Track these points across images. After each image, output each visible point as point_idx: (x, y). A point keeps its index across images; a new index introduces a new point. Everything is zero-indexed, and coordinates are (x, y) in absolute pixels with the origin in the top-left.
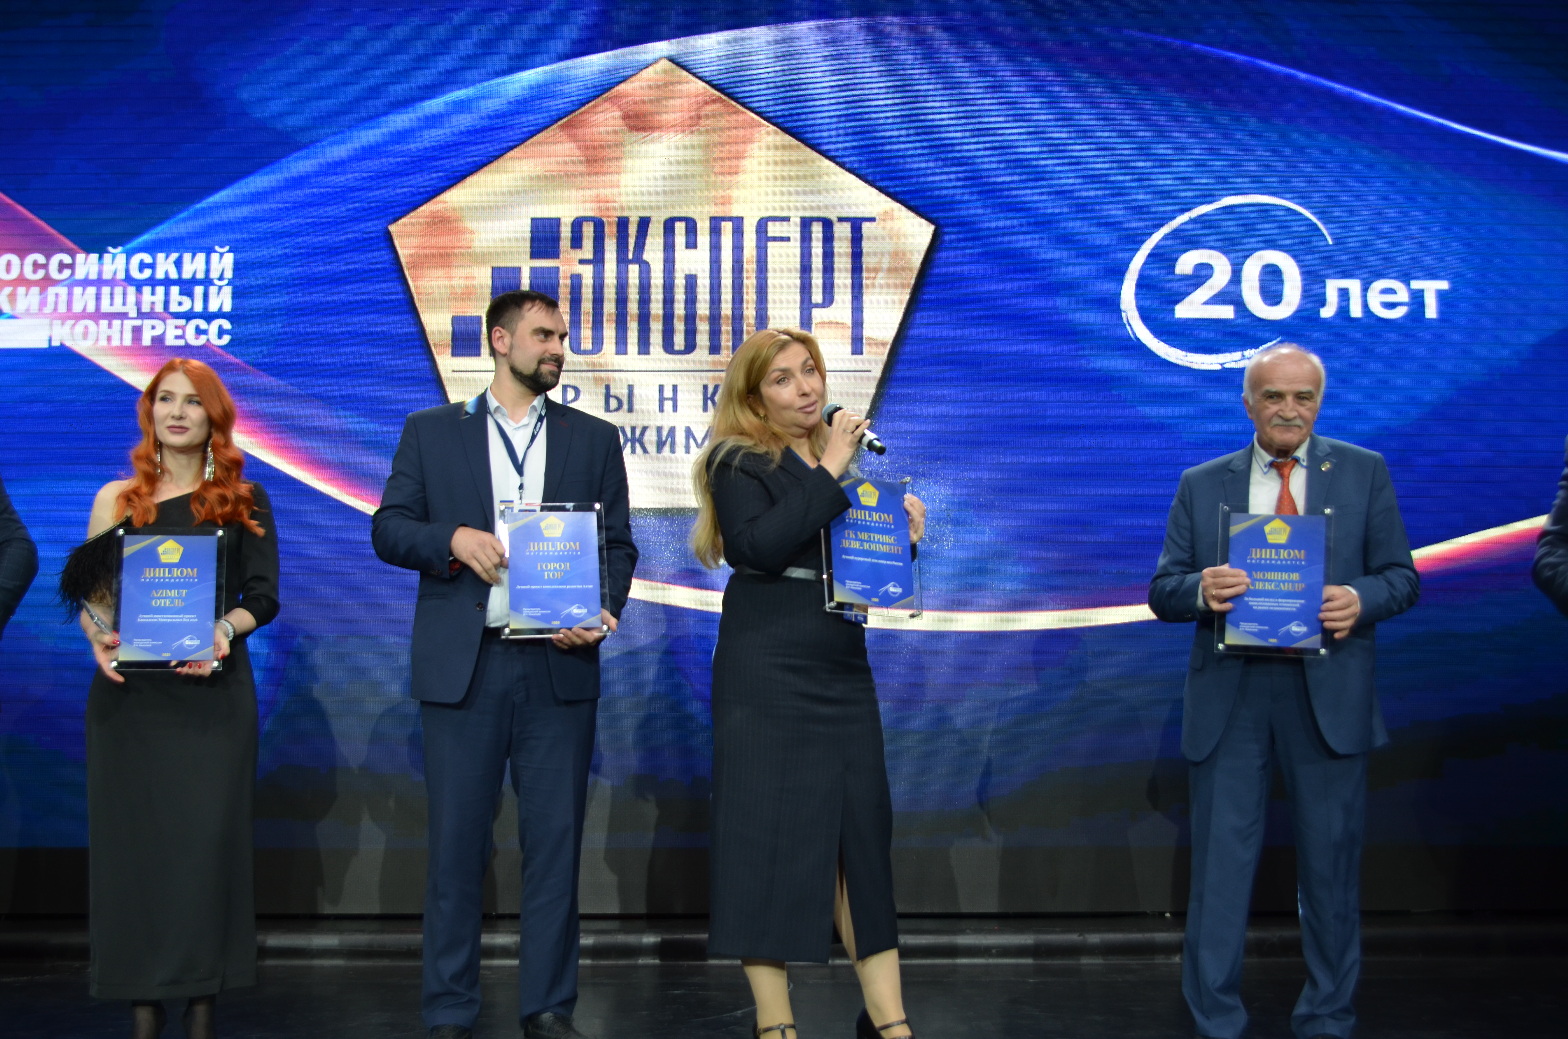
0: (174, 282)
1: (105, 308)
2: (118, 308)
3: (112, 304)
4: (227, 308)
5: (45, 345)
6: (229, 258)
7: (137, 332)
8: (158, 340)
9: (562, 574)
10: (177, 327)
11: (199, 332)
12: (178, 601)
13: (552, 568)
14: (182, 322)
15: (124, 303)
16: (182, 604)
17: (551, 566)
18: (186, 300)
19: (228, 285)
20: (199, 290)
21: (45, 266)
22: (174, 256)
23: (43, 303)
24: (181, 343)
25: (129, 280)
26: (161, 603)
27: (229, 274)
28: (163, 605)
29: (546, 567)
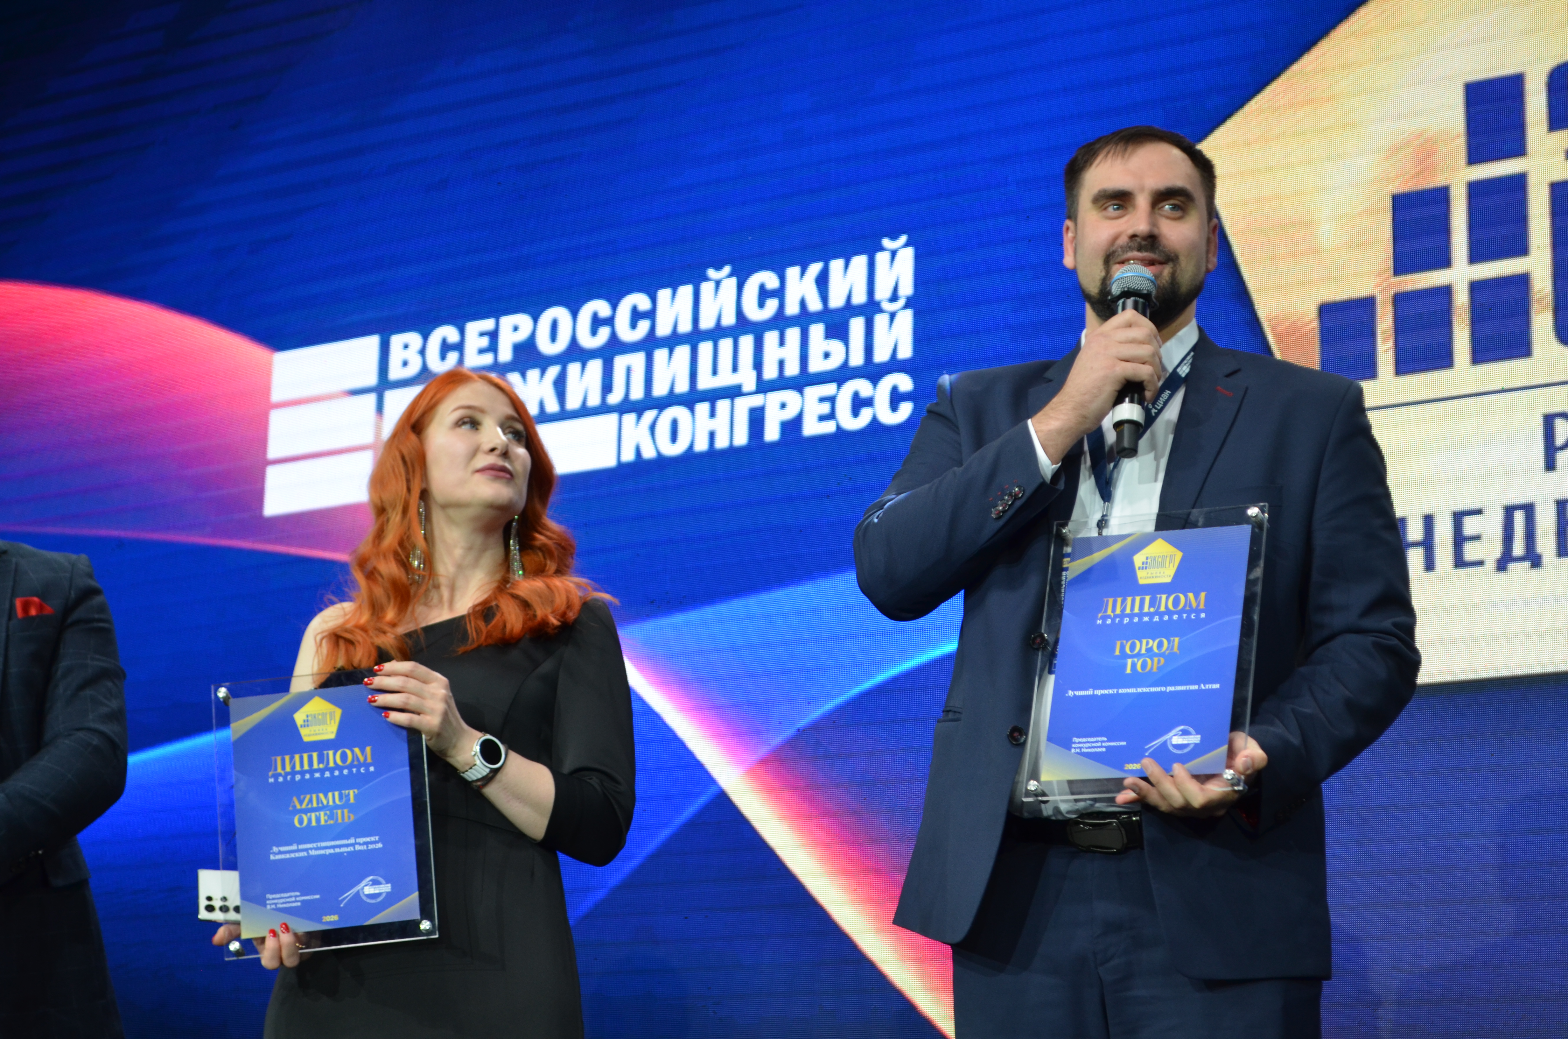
0: (816, 317)
1: (705, 382)
2: (725, 379)
3: (715, 372)
4: (906, 352)
5: (608, 461)
6: (907, 256)
7: (757, 418)
8: (792, 426)
9: (1162, 660)
10: (822, 400)
11: (859, 403)
12: (343, 813)
13: (1143, 651)
14: (829, 389)
15: (735, 369)
16: (349, 817)
17: (1142, 646)
18: (836, 347)
19: (906, 307)
20: (857, 325)
21: (610, 321)
22: (815, 268)
23: (607, 387)
24: (829, 427)
25: (743, 325)
26: (310, 820)
27: (907, 289)
28: (314, 823)
29: (1133, 647)
